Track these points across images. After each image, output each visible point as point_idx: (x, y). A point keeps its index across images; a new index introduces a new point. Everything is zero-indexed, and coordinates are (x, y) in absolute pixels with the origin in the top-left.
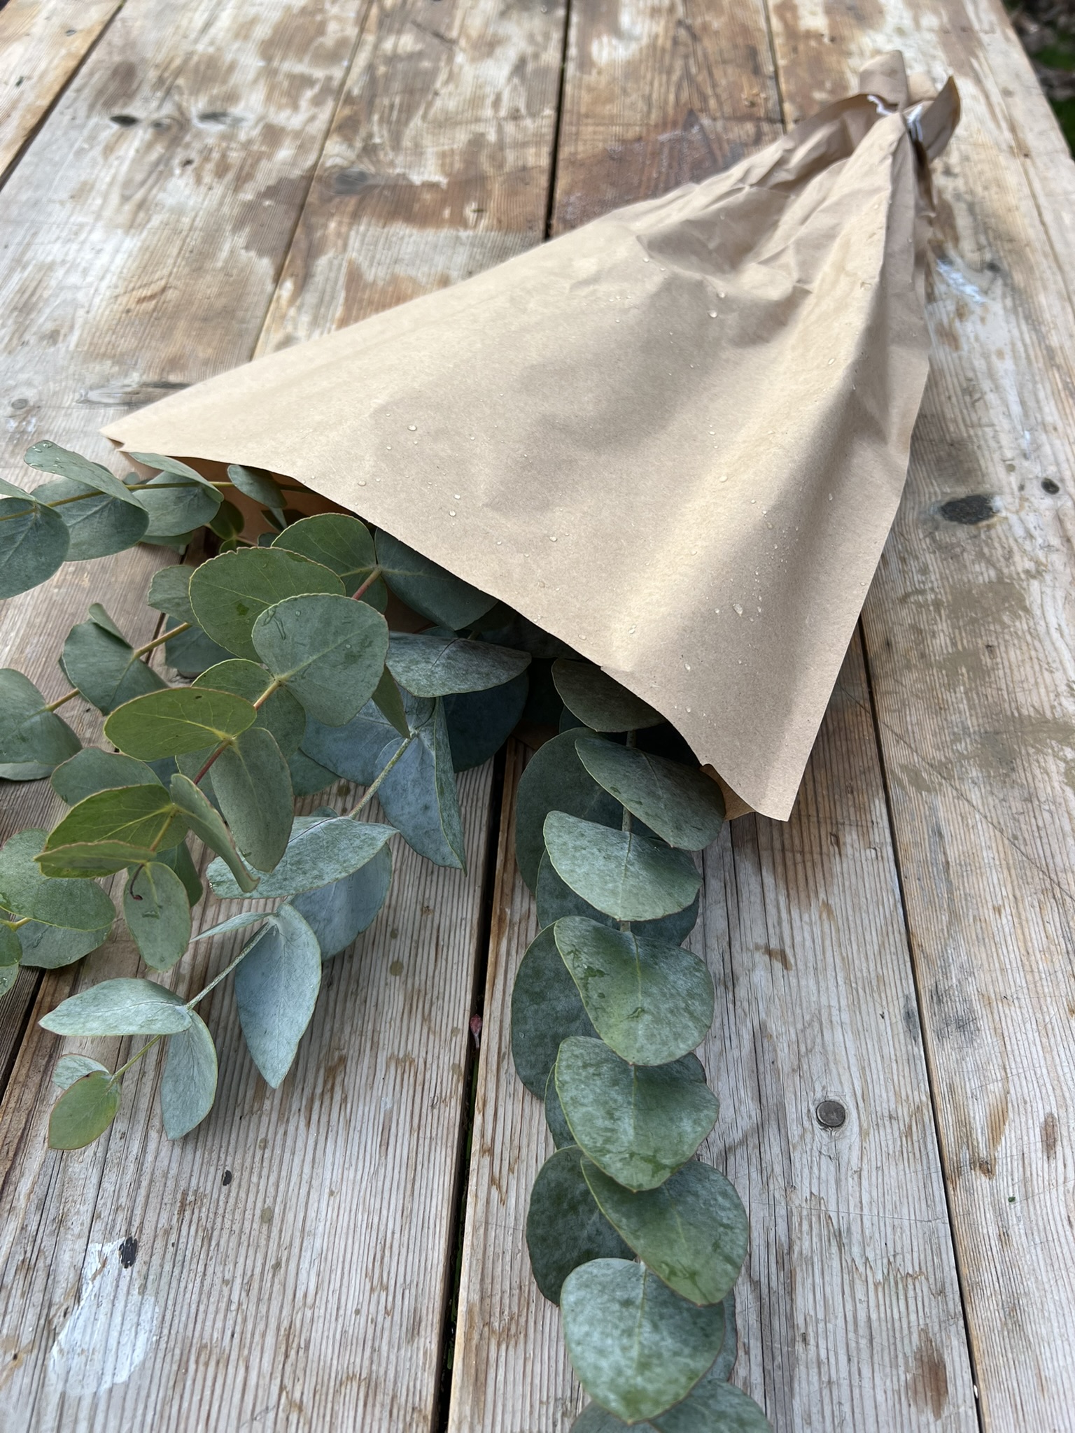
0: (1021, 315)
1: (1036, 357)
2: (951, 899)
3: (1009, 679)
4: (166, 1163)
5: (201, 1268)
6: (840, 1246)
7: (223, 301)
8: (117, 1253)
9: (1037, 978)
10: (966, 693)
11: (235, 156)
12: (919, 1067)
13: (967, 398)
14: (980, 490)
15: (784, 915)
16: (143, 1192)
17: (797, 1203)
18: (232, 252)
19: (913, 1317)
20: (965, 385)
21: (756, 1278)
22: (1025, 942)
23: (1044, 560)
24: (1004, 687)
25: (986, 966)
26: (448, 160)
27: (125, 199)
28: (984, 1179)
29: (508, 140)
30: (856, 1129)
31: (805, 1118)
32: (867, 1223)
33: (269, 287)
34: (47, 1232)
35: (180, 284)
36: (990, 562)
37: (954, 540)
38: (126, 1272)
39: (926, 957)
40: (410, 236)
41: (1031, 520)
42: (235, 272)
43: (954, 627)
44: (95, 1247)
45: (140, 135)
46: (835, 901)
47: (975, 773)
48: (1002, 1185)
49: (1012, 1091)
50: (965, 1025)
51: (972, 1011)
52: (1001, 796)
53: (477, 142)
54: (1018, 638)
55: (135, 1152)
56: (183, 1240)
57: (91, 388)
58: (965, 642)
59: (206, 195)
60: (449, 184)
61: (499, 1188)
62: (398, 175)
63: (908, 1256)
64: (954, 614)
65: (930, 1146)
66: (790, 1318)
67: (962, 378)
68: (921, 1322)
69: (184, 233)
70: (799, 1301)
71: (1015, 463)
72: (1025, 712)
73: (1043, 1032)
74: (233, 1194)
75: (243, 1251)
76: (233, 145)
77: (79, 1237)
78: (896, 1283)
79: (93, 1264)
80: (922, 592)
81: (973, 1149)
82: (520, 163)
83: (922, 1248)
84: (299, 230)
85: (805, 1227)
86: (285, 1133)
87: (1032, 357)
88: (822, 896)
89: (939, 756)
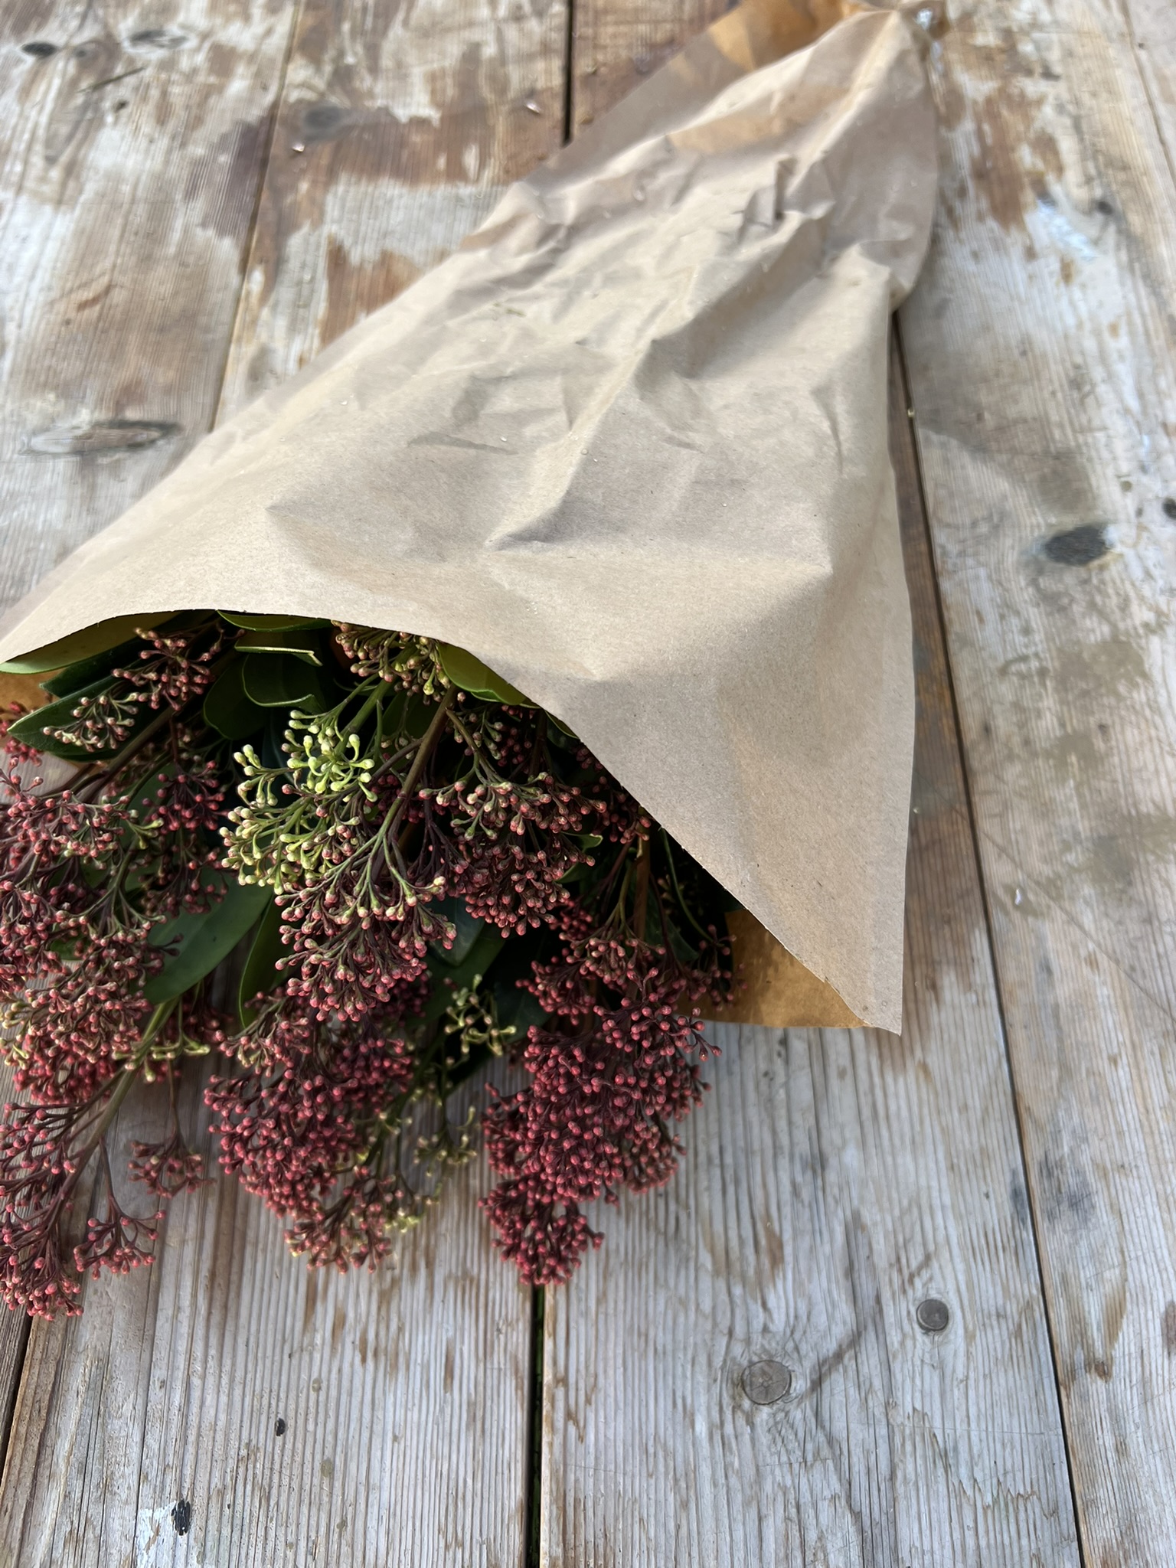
0: (1138, 273)
1: (1156, 331)
2: (1061, 1049)
3: (1125, 767)
4: (212, 1412)
5: (261, 1533)
6: (947, 1467)
7: (181, 300)
8: (170, 1518)
9: (1158, 1141)
10: (1078, 787)
11: (178, 92)
12: (1028, 1253)
13: (1076, 395)
14: (1091, 518)
15: (877, 1080)
16: (191, 1448)
17: (899, 1420)
18: (186, 231)
19: (1024, 1542)
20: (1072, 374)
21: (857, 1509)
22: (1144, 1099)
23: (1164, 608)
24: (1119, 777)
25: (1101, 1130)
26: (439, 85)
27: (51, 160)
28: (1100, 1382)
29: (510, 52)
30: (961, 1331)
31: (905, 1321)
32: (975, 1439)
33: (234, 279)
34: (92, 1498)
35: (125, 280)
36: (1103, 615)
37: (1061, 587)
38: (182, 1539)
39: (1036, 1122)
40: (401, 196)
41: (1151, 555)
42: (191, 260)
43: (1063, 702)
44: (145, 1514)
45: (61, 68)
46: (933, 1061)
47: (1087, 890)
48: (1120, 1387)
49: (1130, 1278)
50: (1078, 1202)
51: (1085, 1184)
52: (1117, 917)
53: (472, 54)
54: (1136, 712)
55: (177, 1403)
56: (239, 1501)
57: (35, 433)
58: (1075, 723)
59: (147, 151)
60: (442, 119)
61: (576, 1423)
62: (379, 109)
63: (1019, 1475)
64: (1063, 684)
65: (1041, 1347)
66: (895, 1550)
67: (1068, 365)
68: (1033, 1546)
69: (126, 207)
70: (904, 1532)
71: (1132, 479)
72: (1143, 809)
73: (1164, 1206)
74: (289, 1446)
75: (305, 1509)
76: (175, 77)
77: (127, 1503)
78: (1006, 1505)
79: (145, 1532)
80: (1024, 659)
81: (1088, 1348)
82: (527, 85)
83: (1033, 1465)
84: (265, 195)
85: (909, 1448)
86: (340, 1371)
87: (1152, 333)
88: (918, 1053)
89: (1047, 871)
